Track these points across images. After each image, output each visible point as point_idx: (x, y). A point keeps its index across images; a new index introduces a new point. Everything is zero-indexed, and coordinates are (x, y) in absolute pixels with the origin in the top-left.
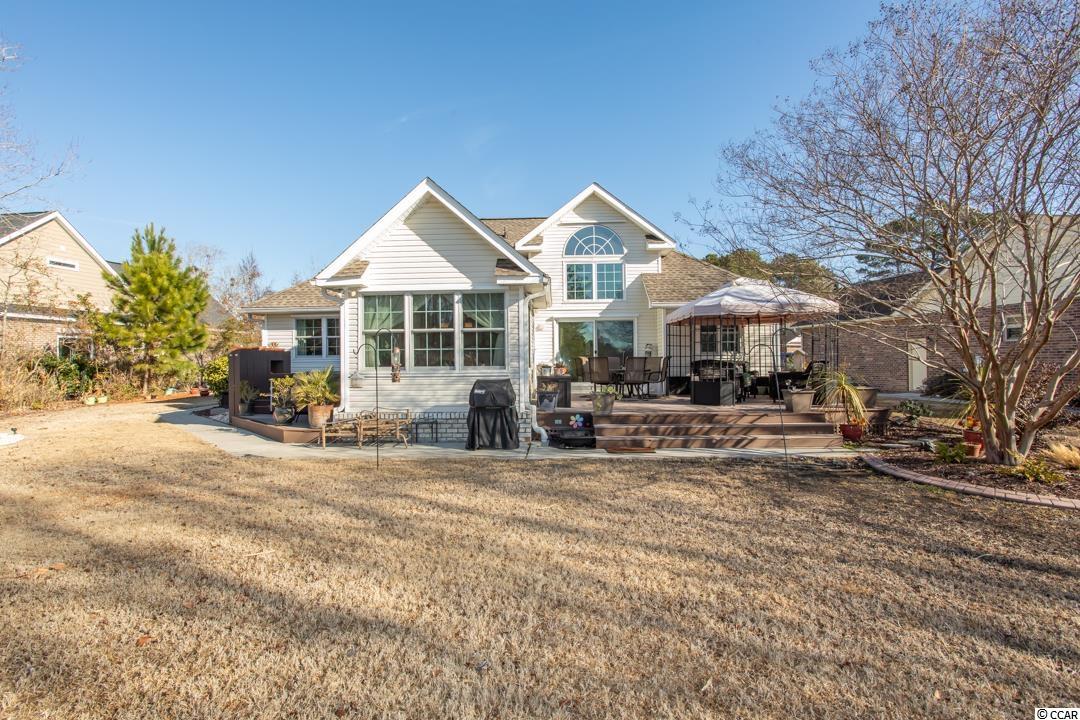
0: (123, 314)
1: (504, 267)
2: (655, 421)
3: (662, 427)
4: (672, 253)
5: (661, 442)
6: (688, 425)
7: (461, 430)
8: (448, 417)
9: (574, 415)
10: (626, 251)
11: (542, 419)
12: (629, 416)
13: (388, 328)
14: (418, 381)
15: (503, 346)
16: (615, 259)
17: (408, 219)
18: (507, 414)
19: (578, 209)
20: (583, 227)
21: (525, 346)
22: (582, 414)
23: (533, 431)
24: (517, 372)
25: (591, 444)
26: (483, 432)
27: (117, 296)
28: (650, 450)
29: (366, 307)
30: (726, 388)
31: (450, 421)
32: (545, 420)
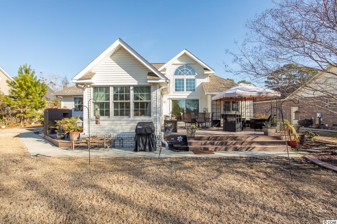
0: (13, 95)
1: (150, 76)
2: (212, 139)
3: (216, 142)
4: (213, 76)
5: (216, 148)
6: (226, 141)
7: (132, 143)
8: (127, 137)
9: (179, 136)
10: (196, 74)
11: (166, 138)
12: (202, 137)
13: (103, 100)
14: (115, 122)
15: (150, 108)
16: (193, 77)
17: (111, 56)
18: (151, 137)
19: (179, 59)
20: (181, 65)
21: (159, 108)
22: (182, 136)
23: (162, 143)
24: (156, 119)
25: (187, 149)
26: (141, 144)
27: (11, 89)
28: (211, 152)
29: (94, 92)
30: (238, 125)
31: (128, 139)
32: (167, 138)
